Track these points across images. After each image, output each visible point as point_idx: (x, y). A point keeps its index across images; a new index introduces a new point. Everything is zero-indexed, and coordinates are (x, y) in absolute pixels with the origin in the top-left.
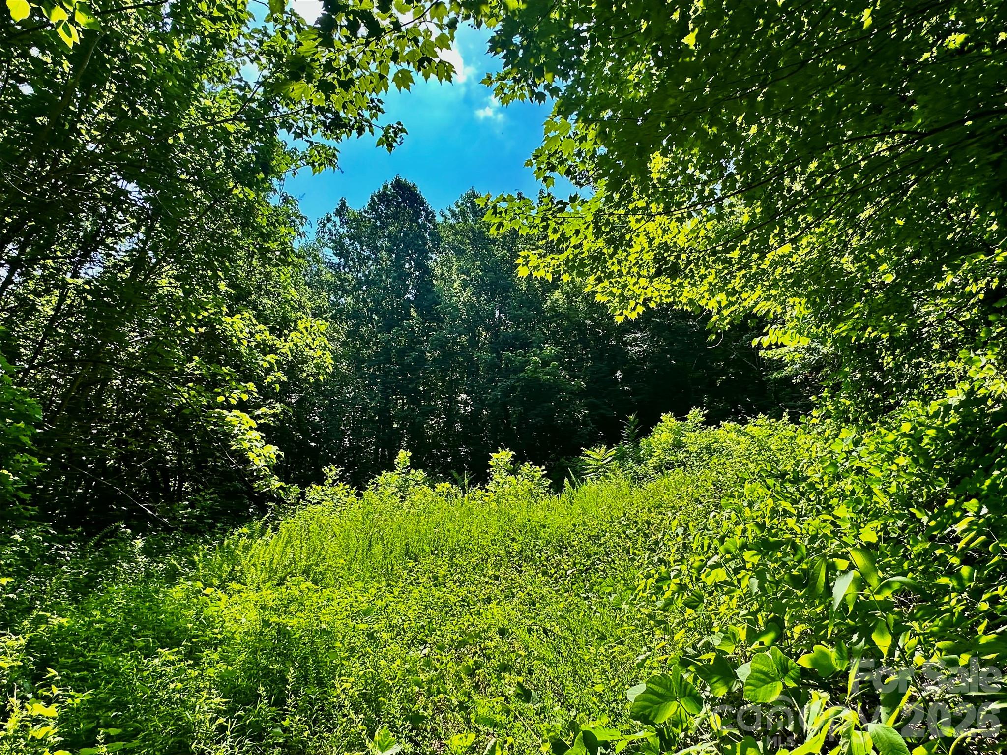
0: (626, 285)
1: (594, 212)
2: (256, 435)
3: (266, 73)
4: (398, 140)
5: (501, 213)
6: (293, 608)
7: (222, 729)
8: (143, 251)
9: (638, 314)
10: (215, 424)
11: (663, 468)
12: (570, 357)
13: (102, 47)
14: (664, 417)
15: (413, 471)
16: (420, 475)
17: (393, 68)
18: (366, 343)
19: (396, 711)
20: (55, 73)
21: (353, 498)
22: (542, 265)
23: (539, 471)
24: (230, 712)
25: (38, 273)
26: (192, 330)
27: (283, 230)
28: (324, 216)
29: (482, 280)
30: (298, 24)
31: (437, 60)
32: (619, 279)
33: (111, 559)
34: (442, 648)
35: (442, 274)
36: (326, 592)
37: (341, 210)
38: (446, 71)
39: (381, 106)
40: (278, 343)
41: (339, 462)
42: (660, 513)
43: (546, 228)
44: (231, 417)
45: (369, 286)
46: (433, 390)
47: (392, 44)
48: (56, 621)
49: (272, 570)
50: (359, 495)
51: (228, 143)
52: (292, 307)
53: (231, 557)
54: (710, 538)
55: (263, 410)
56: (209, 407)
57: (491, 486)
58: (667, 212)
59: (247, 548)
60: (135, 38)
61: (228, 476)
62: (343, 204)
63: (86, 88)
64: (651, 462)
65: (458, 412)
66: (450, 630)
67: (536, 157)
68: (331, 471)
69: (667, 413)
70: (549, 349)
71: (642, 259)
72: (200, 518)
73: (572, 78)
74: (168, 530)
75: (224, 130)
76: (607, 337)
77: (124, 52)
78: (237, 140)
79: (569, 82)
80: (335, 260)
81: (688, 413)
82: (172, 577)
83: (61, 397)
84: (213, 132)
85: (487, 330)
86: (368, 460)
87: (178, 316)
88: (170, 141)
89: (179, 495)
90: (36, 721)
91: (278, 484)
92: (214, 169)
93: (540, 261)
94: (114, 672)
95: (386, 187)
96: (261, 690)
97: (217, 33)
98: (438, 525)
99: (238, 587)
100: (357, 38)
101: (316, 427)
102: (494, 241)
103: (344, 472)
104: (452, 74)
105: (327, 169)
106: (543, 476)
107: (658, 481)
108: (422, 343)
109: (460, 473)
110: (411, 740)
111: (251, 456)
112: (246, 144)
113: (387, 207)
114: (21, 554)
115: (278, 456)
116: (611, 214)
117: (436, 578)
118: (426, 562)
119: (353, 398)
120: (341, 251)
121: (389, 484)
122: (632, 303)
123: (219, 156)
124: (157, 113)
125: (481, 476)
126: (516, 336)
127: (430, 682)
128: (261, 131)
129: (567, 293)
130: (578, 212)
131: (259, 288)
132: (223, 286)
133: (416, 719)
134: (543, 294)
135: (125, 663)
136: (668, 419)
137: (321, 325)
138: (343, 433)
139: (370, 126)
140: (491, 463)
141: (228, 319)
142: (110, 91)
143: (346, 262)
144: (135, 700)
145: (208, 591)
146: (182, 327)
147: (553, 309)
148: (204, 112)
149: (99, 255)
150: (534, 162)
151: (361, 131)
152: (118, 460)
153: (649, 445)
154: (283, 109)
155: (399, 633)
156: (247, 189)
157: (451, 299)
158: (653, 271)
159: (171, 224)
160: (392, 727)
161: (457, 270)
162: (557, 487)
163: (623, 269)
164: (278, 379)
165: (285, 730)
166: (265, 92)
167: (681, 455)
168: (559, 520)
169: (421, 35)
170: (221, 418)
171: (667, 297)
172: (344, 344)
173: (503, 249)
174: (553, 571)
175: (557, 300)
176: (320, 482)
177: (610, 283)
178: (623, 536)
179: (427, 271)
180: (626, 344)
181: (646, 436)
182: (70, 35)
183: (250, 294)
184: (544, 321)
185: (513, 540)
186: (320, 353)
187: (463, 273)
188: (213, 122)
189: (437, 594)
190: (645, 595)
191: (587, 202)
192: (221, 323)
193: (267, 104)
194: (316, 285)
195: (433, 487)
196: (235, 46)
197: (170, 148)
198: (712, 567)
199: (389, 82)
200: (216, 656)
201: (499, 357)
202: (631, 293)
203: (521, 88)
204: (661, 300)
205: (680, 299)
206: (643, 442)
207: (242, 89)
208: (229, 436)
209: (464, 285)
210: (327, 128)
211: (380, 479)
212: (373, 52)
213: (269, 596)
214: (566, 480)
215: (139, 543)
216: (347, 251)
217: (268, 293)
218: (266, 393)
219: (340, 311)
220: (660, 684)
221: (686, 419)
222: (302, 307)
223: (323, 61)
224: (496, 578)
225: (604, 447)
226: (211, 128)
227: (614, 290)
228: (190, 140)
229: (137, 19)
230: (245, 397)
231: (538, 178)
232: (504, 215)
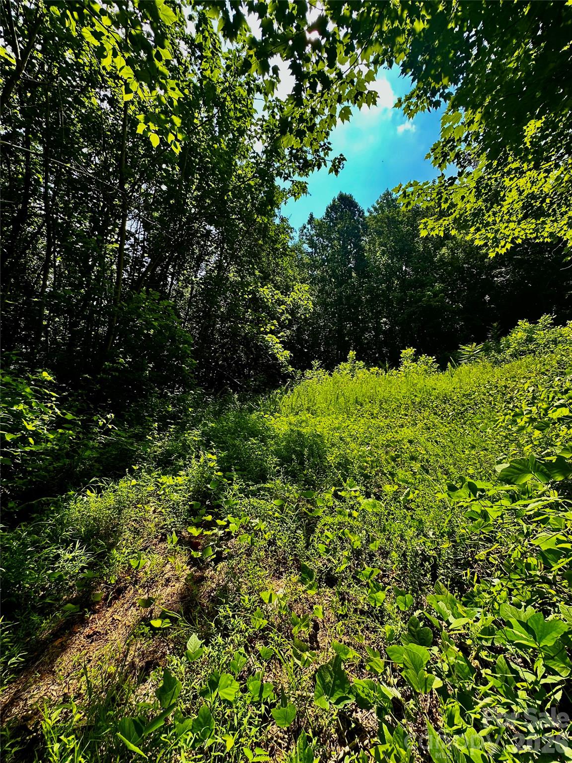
0: (499, 230)
1: (475, 179)
2: (280, 346)
3: (266, 144)
4: (341, 166)
5: (409, 195)
6: (303, 424)
7: (279, 471)
8: (220, 261)
9: (507, 249)
10: (261, 342)
11: (516, 355)
12: (452, 290)
13: (190, 154)
14: (520, 322)
15: (357, 362)
16: (362, 363)
17: (339, 107)
18: (328, 295)
19: (356, 471)
20: (174, 175)
21: (327, 376)
22: (437, 227)
23: (432, 359)
24: (281, 465)
25: (182, 278)
26: (246, 296)
27: (282, 236)
28: (301, 225)
29: (395, 248)
30: (280, 106)
31: (366, 92)
32: (493, 227)
33: (226, 402)
34: (377, 447)
35: (370, 248)
36: (318, 418)
37: (311, 220)
38: (372, 98)
39: (330, 146)
40: (286, 299)
41: (319, 358)
42: (515, 381)
43: (440, 199)
44: (268, 337)
45: (329, 262)
46: (367, 318)
47: (337, 91)
48: (211, 425)
49: (292, 408)
50: (330, 374)
51: (252, 193)
52: (291, 279)
53: (274, 402)
54: (555, 392)
55: (282, 333)
56: (257, 334)
57: (402, 368)
58: (537, 167)
59: (280, 399)
60: (203, 144)
61: (269, 367)
62: (311, 215)
63: (187, 180)
64: (509, 352)
65: (382, 329)
66: (382, 439)
67: (433, 150)
68: (316, 363)
69: (523, 319)
70: (438, 286)
71: (512, 209)
72: (259, 386)
73: (462, 81)
74: (247, 391)
75: (249, 185)
76: (479, 274)
77: (199, 154)
78: (256, 190)
79: (459, 85)
80: (310, 250)
81: (539, 318)
82: (251, 410)
83: (198, 334)
84: (244, 188)
85: (398, 279)
86: (334, 357)
87: (239, 291)
88: (226, 198)
89: (249, 376)
90: (210, 460)
91: (291, 369)
92: (247, 209)
93: (435, 224)
94: (234, 445)
95: (334, 201)
96: (294, 456)
97: (240, 127)
98: (372, 388)
99: (278, 415)
100: (316, 93)
101: (307, 341)
102: (401, 222)
103: (322, 363)
104: (377, 99)
105: (303, 197)
106: (434, 362)
107: (513, 363)
108: (359, 291)
109: (384, 362)
110: (364, 485)
111: (278, 356)
112: (260, 191)
113: (336, 213)
114: (194, 398)
115: (290, 356)
116: (490, 179)
117: (373, 414)
118: (367, 406)
119: (324, 325)
120: (312, 244)
121: (345, 369)
122: (502, 243)
123: (248, 202)
124: (218, 185)
125: (396, 363)
126: (416, 280)
127: (372, 461)
128: (267, 181)
129: (452, 248)
130: (464, 183)
131: (274, 271)
132: (257, 273)
133: (366, 477)
134: (434, 251)
135: (237, 442)
136: (523, 324)
137: (306, 287)
138: (320, 344)
139: (325, 162)
140: (401, 356)
141: (261, 289)
142: (197, 179)
143: (316, 250)
144: (243, 457)
145: (266, 416)
146: (242, 296)
147: (441, 260)
148: (239, 177)
149: (203, 265)
150: (432, 154)
151: (319, 167)
152: (223, 361)
153: (507, 341)
154: (277, 165)
155: (354, 439)
156: (263, 217)
157: (375, 263)
158: (520, 216)
159: (231, 243)
160: (355, 479)
161: (379, 244)
162: (443, 368)
163: (497, 218)
164: (287, 317)
165: (305, 475)
166: (266, 157)
167: (531, 347)
168: (444, 386)
169: (355, 77)
170: (263, 338)
171: (531, 234)
172: (317, 296)
173: (407, 226)
174: (440, 413)
175: (444, 254)
176: (311, 369)
177: (486, 230)
178: (487, 394)
179: (361, 249)
180: (493, 277)
181: (506, 336)
182: (177, 148)
183: (270, 275)
184: (435, 269)
185: (416, 396)
186: (306, 302)
187: (382, 246)
188: (244, 182)
189: (374, 422)
190: (503, 424)
191: (471, 173)
192: (258, 292)
193: (268, 164)
194: (301, 266)
195: (369, 370)
196: (249, 133)
197: (225, 202)
198: (558, 407)
199: (337, 118)
200: (272, 442)
201: (406, 295)
202: (502, 235)
203: (422, 102)
204: (526, 236)
205: (542, 234)
206: (503, 340)
207: (254, 157)
208: (268, 347)
209: (383, 253)
210: (300, 169)
211: (341, 367)
212: (326, 100)
213: (293, 419)
214: (449, 364)
215: (236, 396)
216: (316, 244)
217: (278, 273)
218: (282, 326)
219: (314, 279)
220: (520, 464)
221: (538, 322)
222: (295, 279)
223: (298, 116)
224: (406, 415)
225: (475, 344)
226: (243, 185)
227: (489, 235)
228: (234, 196)
229: (203, 133)
230: (273, 328)
231: (434, 165)
232: (410, 196)
